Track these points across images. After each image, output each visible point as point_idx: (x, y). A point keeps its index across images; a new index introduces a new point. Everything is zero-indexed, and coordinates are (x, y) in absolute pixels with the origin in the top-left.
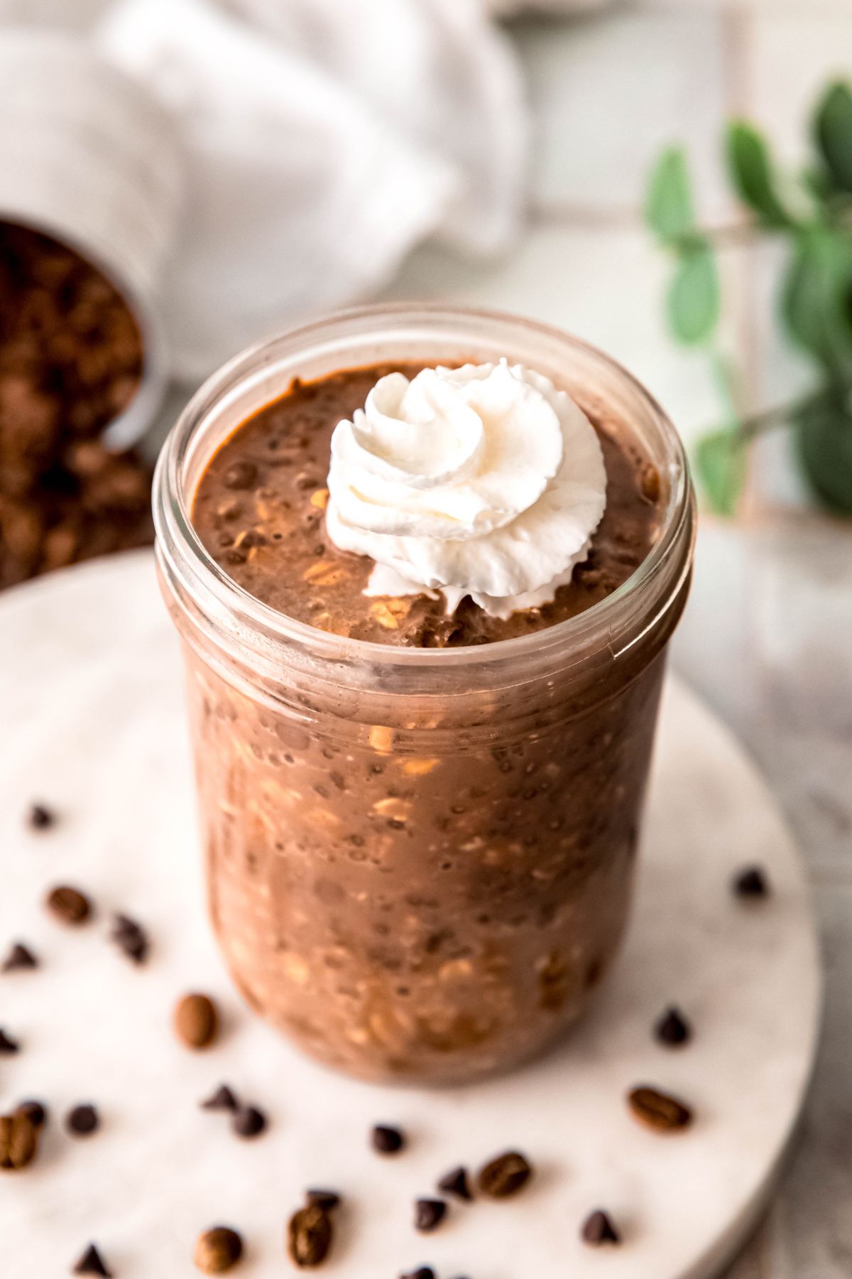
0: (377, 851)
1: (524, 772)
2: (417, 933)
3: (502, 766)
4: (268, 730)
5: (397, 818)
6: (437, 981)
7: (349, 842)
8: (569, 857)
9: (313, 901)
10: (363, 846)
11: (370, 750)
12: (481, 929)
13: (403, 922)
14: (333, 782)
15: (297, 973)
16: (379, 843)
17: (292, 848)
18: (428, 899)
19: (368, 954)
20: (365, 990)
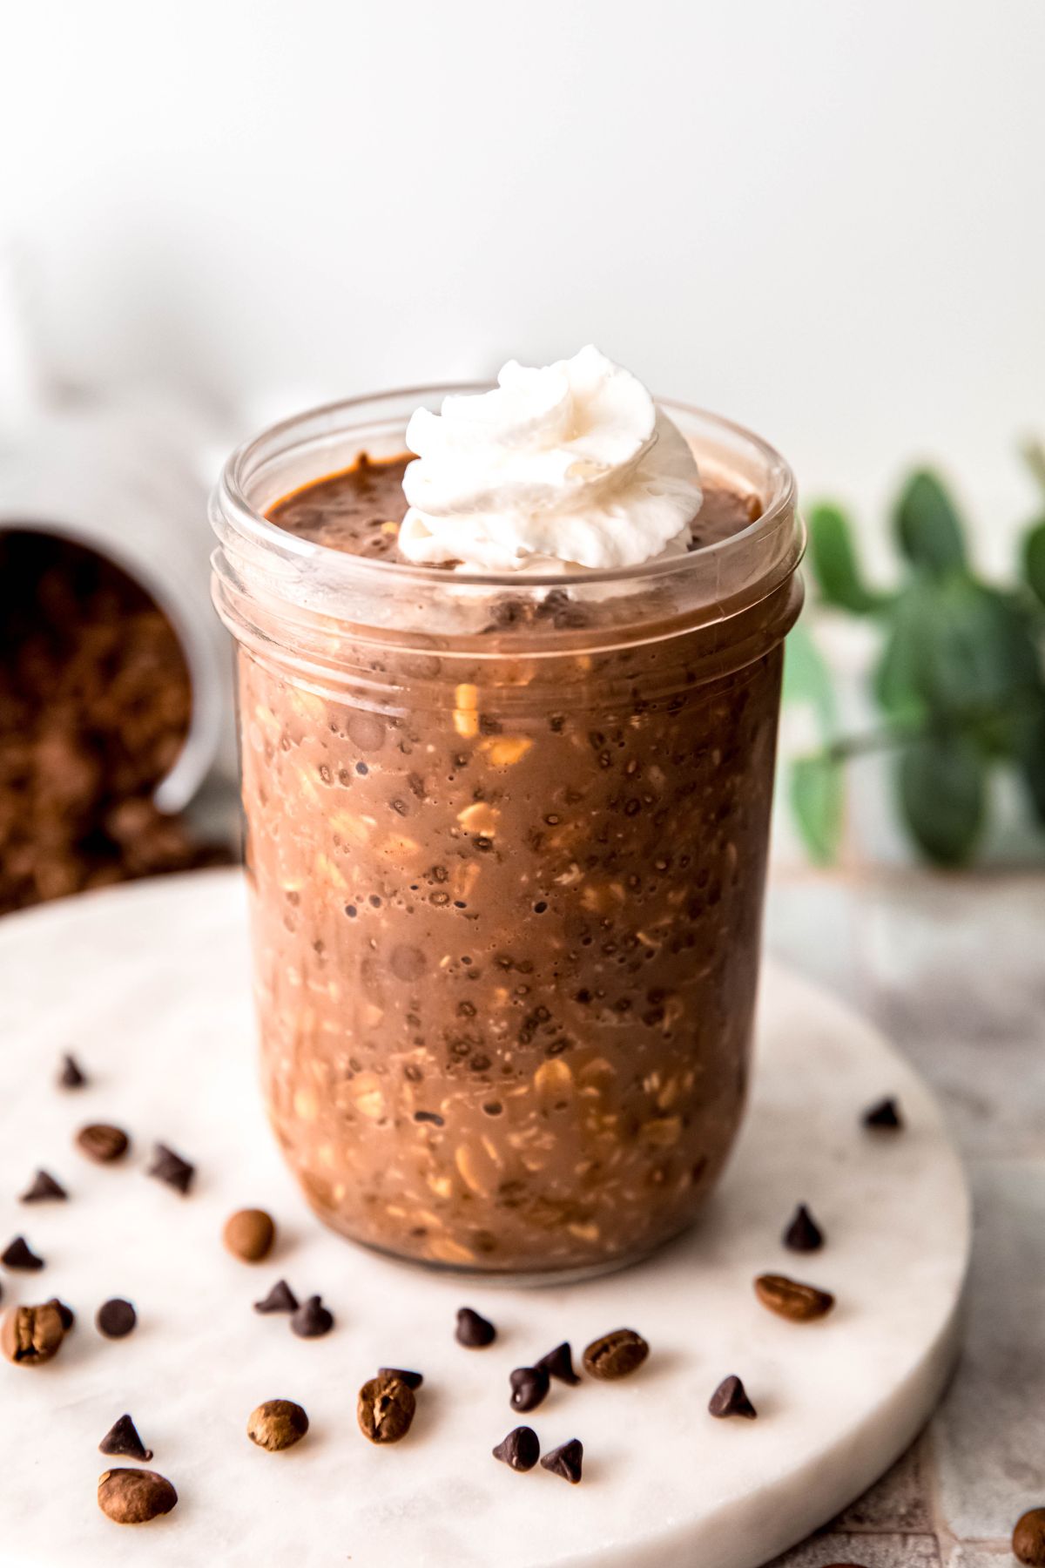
0: (461, 888)
1: (625, 773)
2: (509, 1013)
3: (600, 758)
4: (339, 734)
5: (484, 834)
6: (532, 1090)
7: (430, 879)
8: (677, 922)
9: (389, 982)
10: (446, 882)
11: (456, 736)
12: (580, 1012)
13: (491, 997)
14: (411, 790)
15: (371, 1102)
16: (464, 874)
17: (364, 907)
18: (519, 960)
19: (453, 1049)
20: (451, 1107)
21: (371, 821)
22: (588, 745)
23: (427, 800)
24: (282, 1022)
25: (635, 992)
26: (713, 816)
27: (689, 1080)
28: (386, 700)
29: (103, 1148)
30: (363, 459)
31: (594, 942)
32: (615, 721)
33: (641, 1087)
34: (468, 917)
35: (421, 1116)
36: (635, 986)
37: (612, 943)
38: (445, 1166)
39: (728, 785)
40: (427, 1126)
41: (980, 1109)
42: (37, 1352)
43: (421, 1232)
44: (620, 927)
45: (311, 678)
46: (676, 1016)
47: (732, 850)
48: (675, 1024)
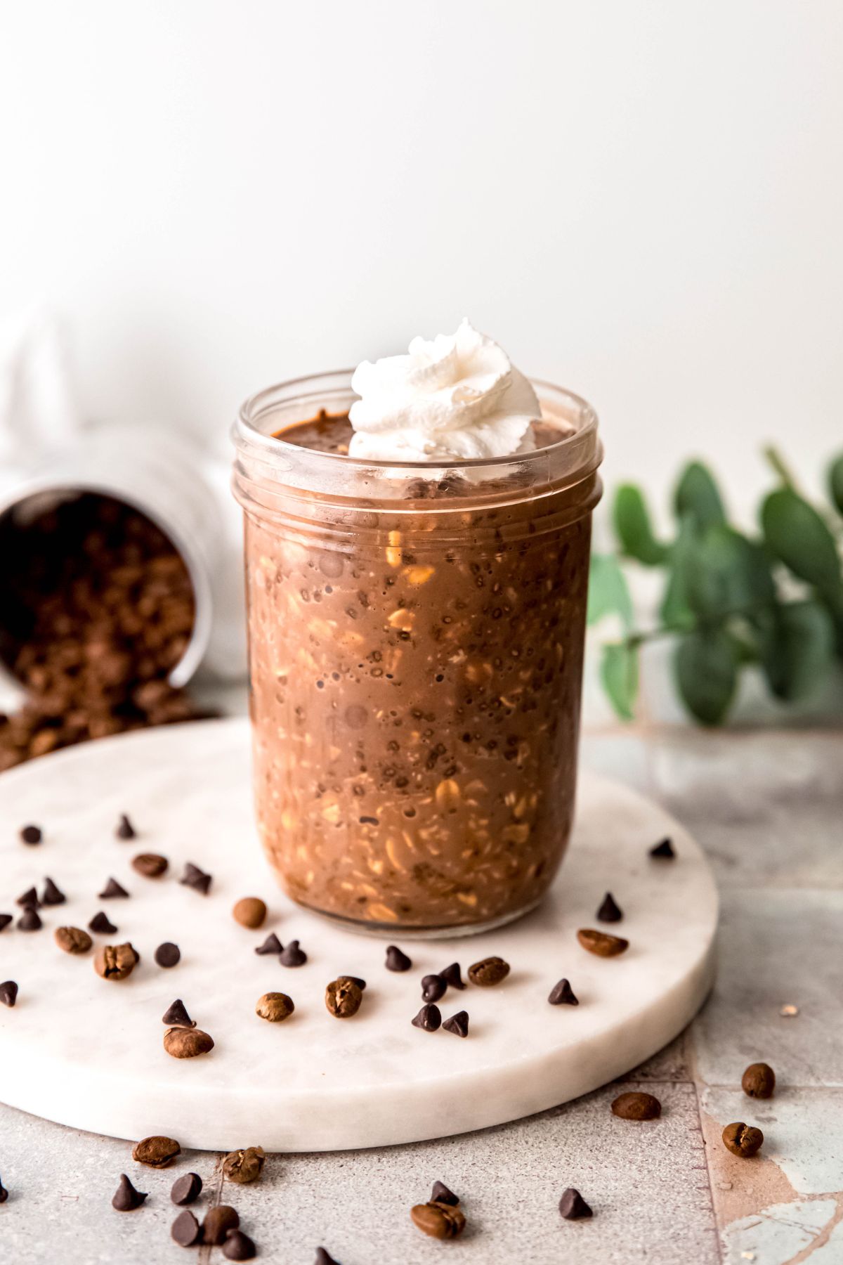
0: (390, 665)
1: (492, 590)
2: (420, 748)
3: (477, 581)
4: (314, 568)
5: (405, 629)
6: (434, 801)
7: (371, 660)
8: (525, 692)
9: (344, 729)
10: (381, 662)
11: (386, 564)
12: (464, 749)
13: (409, 737)
14: (360, 601)
15: (332, 812)
16: (392, 655)
17: (329, 681)
18: (426, 712)
19: (384, 773)
20: (382, 812)
21: (334, 624)
22: (470, 572)
23: (370, 608)
24: (274, 766)
25: (499, 737)
26: (547, 624)
27: (534, 800)
28: (345, 541)
29: (151, 867)
30: (323, 413)
31: (473, 703)
32: (486, 556)
33: (503, 802)
34: (395, 684)
35: (363, 820)
36: (500, 733)
37: (484, 703)
38: (380, 853)
39: (557, 604)
40: (368, 826)
41: (730, 862)
42: (119, 970)
43: (363, 900)
44: (489, 693)
45: (297, 531)
46: (525, 755)
47: (559, 648)
48: (526, 761)
